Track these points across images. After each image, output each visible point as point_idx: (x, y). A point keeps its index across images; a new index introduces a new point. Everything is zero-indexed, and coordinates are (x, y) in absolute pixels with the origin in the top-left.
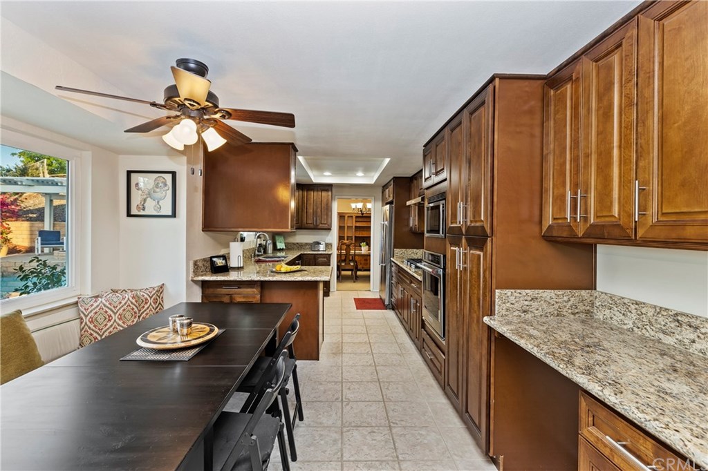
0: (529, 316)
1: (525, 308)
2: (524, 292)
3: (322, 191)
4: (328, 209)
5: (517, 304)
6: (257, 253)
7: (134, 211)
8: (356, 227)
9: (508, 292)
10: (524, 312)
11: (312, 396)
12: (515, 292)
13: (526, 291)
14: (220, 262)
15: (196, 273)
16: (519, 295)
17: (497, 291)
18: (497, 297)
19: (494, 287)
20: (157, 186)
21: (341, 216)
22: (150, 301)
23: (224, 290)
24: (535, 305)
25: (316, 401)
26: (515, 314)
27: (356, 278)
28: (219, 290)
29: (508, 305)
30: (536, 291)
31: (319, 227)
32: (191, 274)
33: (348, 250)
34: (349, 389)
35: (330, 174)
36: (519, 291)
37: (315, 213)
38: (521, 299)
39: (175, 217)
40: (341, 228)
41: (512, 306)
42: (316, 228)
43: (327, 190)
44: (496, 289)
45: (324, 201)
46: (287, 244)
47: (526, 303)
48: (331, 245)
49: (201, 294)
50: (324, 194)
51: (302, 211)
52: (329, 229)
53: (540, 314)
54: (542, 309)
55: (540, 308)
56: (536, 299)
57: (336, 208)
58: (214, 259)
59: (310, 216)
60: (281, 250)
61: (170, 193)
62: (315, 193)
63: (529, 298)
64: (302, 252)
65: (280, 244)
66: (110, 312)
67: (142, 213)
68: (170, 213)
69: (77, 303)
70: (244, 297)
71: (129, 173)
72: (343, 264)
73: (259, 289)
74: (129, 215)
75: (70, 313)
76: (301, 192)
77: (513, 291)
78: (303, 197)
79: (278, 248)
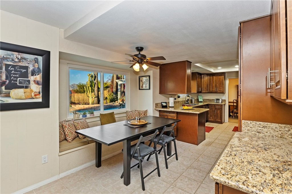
0: (261, 135)
1: (258, 131)
2: (258, 123)
4: (223, 84)
5: (254, 128)
6: (186, 102)
9: (249, 122)
10: (258, 132)
11: (186, 155)
12: (253, 122)
13: (259, 122)
14: (164, 104)
15: (156, 107)
16: (255, 124)
17: (243, 121)
18: (242, 123)
19: (241, 119)
22: (143, 114)
23: (165, 114)
24: (265, 130)
25: (186, 157)
26: (252, 133)
28: (164, 113)
29: (249, 128)
30: (266, 123)
31: (218, 92)
32: (155, 108)
34: (202, 157)
35: (221, 68)
36: (255, 122)
37: (216, 86)
38: (256, 126)
39: (150, 89)
41: (251, 128)
42: (216, 93)
43: (222, 75)
44: (242, 120)
45: (220, 80)
46: (203, 100)
47: (260, 128)
48: (225, 100)
49: (159, 114)
50: (220, 77)
51: (210, 85)
52: (224, 93)
53: (268, 135)
54: (270, 133)
55: (269, 132)
56: (266, 127)
58: (162, 103)
59: (214, 87)
60: (201, 102)
62: (216, 77)
63: (261, 126)
64: (209, 103)
65: (201, 99)
66: (132, 116)
67: (142, 88)
68: (148, 88)
69: (126, 112)
70: (171, 117)
71: (139, 77)
72: (235, 110)
73: (176, 114)
74: (139, 89)
75: (125, 115)
76: (209, 77)
77: (252, 122)
78: (210, 79)
79: (200, 101)
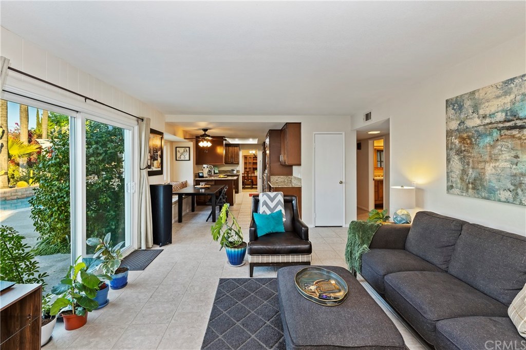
3: (235, 147)
4: (238, 155)
7: (178, 159)
8: (253, 163)
10: (277, 180)
14: (201, 175)
17: (271, 176)
20: (184, 151)
21: (245, 157)
27: (252, 188)
31: (234, 163)
32: (193, 178)
33: (248, 174)
37: (232, 157)
39: (190, 160)
40: (245, 163)
41: (274, 179)
42: (232, 163)
43: (237, 146)
45: (236, 151)
46: (219, 171)
48: (240, 171)
49: (195, 184)
50: (236, 148)
51: (226, 156)
52: (238, 164)
54: (281, 180)
56: (279, 178)
57: (242, 154)
58: (199, 174)
59: (230, 158)
60: (217, 173)
61: (188, 153)
62: (232, 148)
64: (226, 174)
67: (180, 159)
68: (188, 159)
71: (176, 148)
72: (245, 180)
74: (176, 160)
77: (277, 176)
78: (226, 150)
